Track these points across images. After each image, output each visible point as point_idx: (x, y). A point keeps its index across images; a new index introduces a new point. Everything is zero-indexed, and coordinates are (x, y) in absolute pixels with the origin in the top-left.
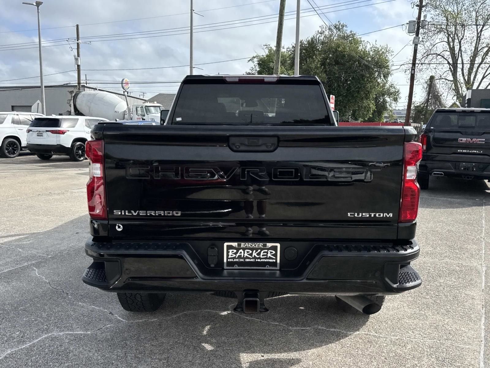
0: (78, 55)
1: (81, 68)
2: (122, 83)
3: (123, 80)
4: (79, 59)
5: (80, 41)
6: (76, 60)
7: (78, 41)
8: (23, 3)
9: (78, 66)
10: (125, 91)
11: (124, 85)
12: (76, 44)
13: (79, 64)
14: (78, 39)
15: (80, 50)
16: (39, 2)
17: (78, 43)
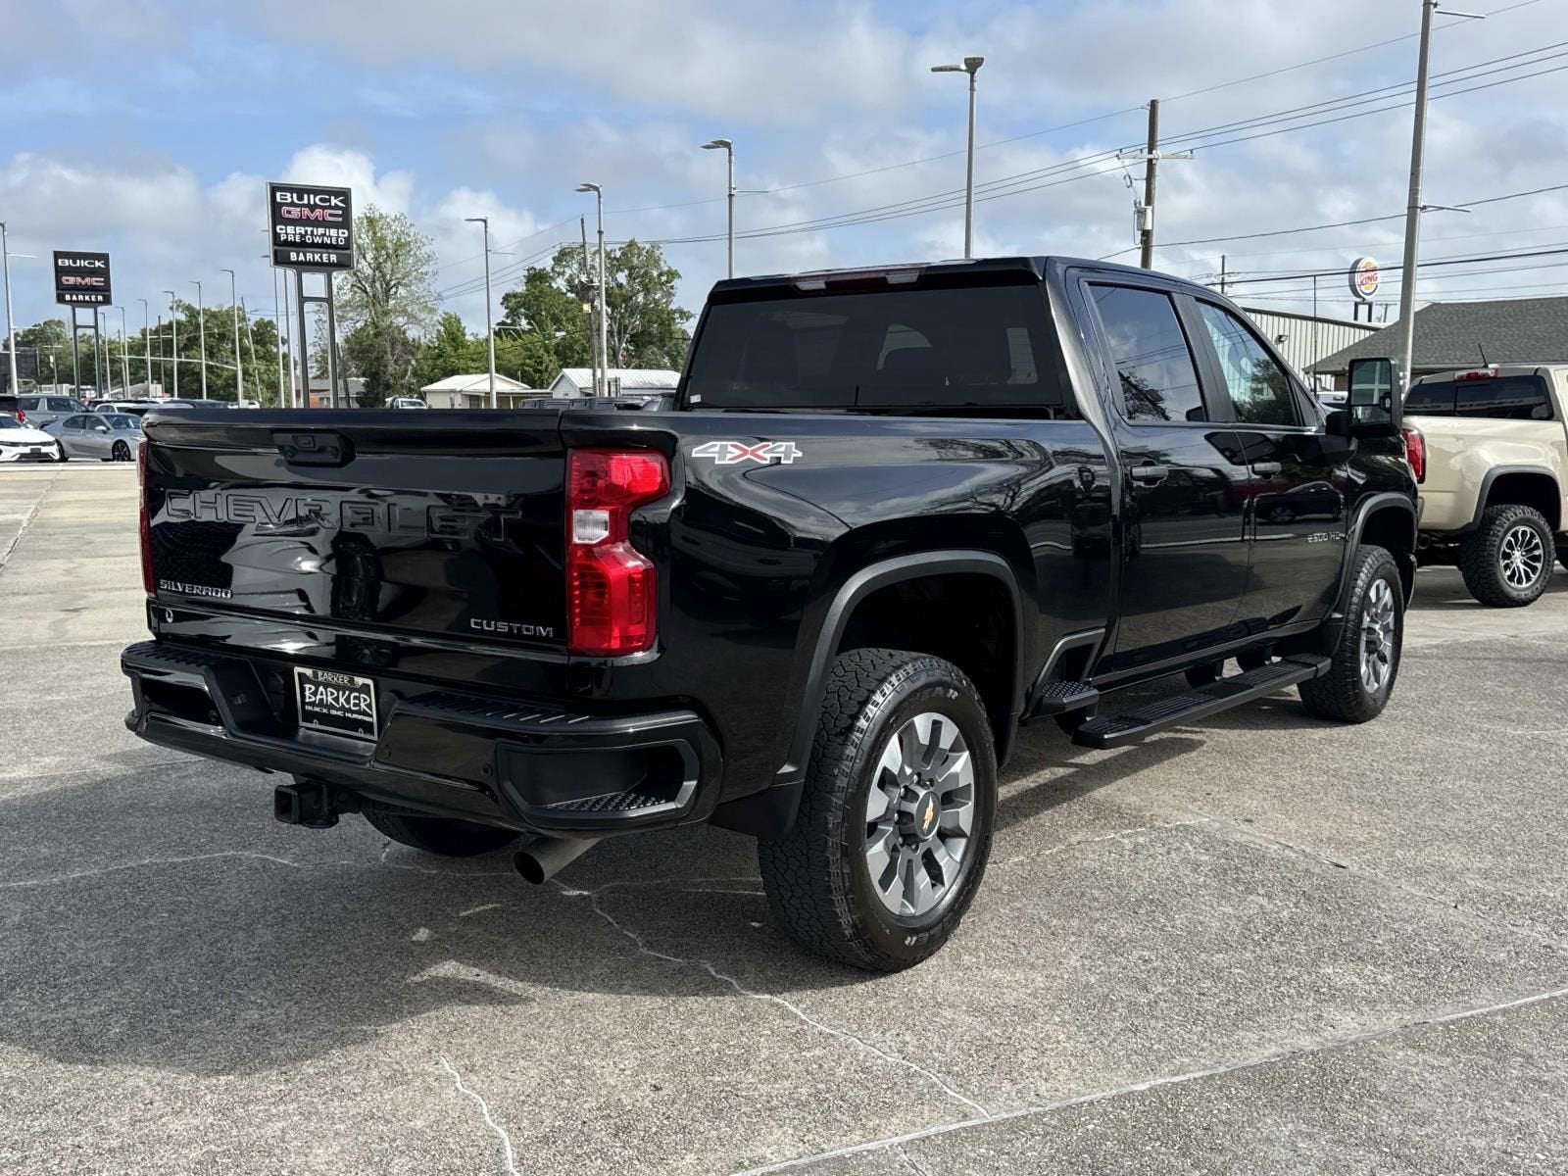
0: (1149, 200)
1: (1155, 240)
2: (1353, 272)
3: (1357, 262)
4: (1149, 209)
5: (1157, 153)
6: (1141, 213)
7: (1150, 152)
8: (933, 70)
9: (1146, 235)
10: (1358, 300)
11: (1358, 278)
12: (1146, 164)
13: (1149, 227)
14: (1151, 147)
15: (1158, 182)
16: (974, 59)
17: (1150, 161)
